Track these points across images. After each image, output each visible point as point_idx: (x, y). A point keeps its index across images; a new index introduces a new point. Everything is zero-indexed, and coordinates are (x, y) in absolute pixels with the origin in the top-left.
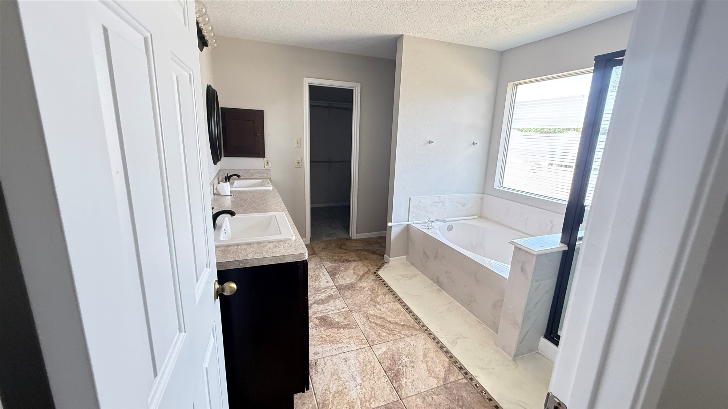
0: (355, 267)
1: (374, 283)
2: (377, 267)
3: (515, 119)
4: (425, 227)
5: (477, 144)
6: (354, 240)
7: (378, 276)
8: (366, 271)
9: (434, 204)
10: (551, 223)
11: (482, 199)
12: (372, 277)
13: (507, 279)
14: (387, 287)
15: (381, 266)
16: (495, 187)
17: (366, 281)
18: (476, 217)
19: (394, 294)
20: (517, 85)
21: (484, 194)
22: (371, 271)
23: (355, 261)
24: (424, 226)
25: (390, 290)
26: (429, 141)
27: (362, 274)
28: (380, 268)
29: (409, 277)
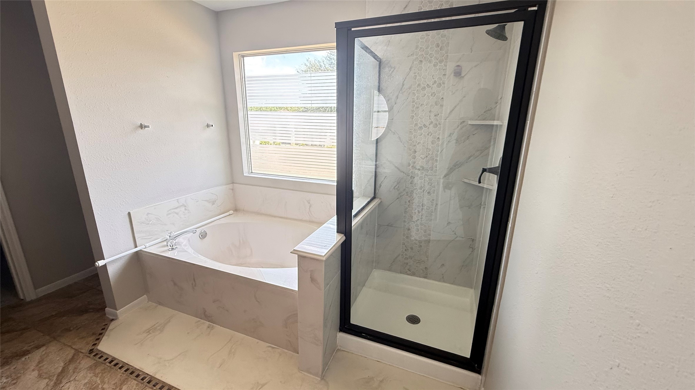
0: (39, 363)
1: (92, 375)
2: (93, 338)
3: (249, 96)
4: (166, 248)
5: (212, 126)
6: (32, 302)
7: (100, 355)
8: (70, 357)
9: (173, 211)
10: (309, 203)
11: (233, 190)
12: (86, 363)
13: (296, 291)
14: (120, 368)
15: (102, 331)
16: (244, 175)
17: (72, 379)
18: (231, 212)
19: (138, 376)
20: (243, 57)
21: (234, 184)
22: (82, 351)
23: (38, 347)
24: (164, 246)
25: (129, 372)
26: (139, 124)
27: (61, 369)
28: (101, 336)
29: (158, 328)
